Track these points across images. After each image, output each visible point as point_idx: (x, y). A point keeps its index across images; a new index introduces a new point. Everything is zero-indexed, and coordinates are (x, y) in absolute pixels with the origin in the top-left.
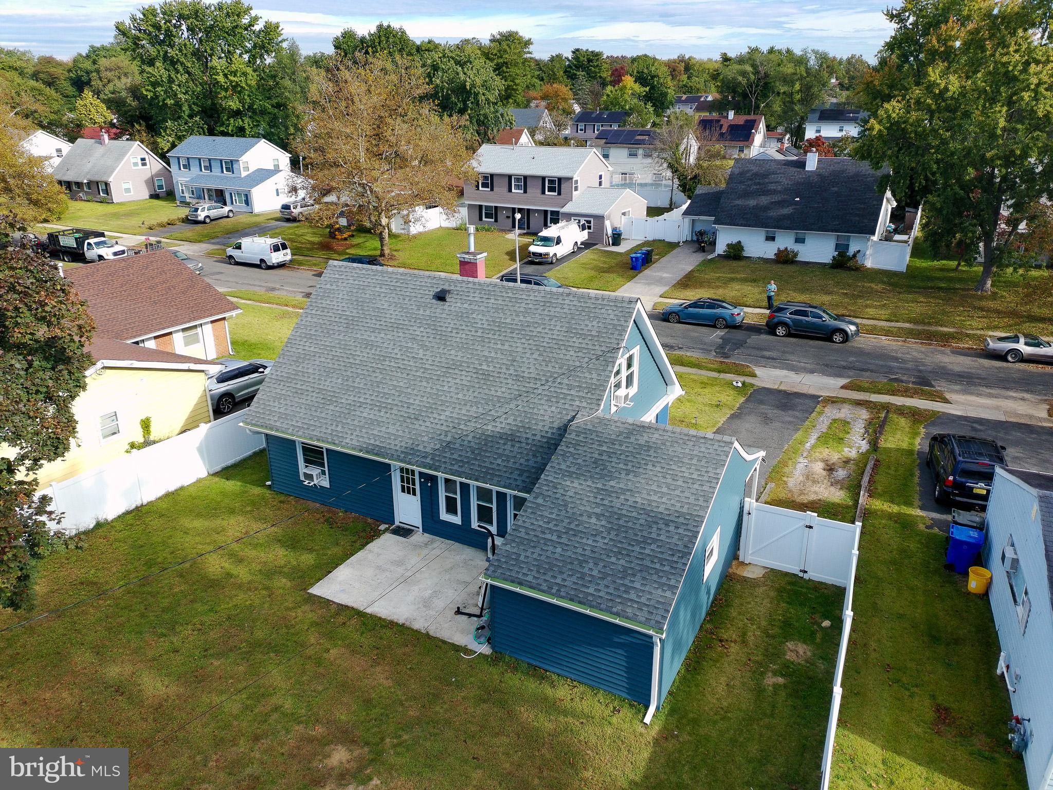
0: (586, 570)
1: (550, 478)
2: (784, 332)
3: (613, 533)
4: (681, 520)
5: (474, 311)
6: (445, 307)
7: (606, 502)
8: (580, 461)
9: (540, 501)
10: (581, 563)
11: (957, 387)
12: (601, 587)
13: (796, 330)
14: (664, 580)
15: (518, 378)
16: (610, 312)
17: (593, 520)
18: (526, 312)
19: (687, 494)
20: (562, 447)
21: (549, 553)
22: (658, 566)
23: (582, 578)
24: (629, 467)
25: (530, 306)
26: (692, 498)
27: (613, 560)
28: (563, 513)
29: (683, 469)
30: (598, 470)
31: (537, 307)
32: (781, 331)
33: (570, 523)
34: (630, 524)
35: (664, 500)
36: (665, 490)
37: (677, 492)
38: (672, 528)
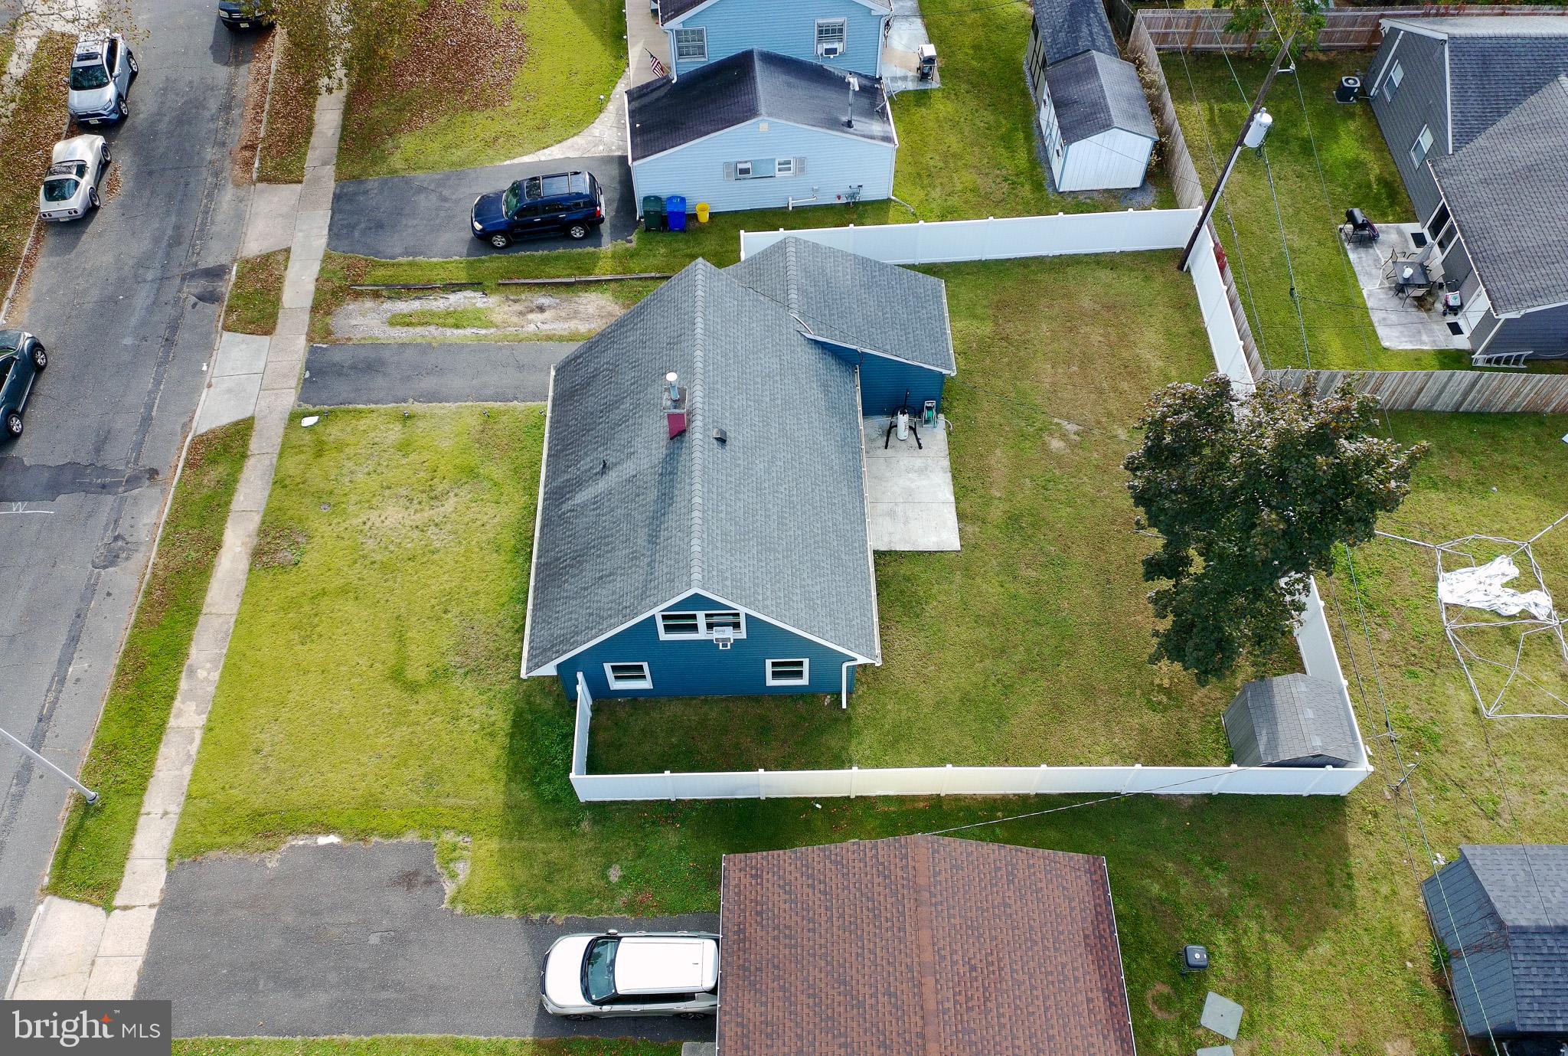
0: (925, 316)
5: (733, 407)
6: (732, 437)
16: (715, 285)
19: (847, 265)
21: (924, 337)
22: (906, 281)
23: (931, 318)
25: (719, 351)
27: (911, 303)
31: (719, 345)
37: (848, 270)
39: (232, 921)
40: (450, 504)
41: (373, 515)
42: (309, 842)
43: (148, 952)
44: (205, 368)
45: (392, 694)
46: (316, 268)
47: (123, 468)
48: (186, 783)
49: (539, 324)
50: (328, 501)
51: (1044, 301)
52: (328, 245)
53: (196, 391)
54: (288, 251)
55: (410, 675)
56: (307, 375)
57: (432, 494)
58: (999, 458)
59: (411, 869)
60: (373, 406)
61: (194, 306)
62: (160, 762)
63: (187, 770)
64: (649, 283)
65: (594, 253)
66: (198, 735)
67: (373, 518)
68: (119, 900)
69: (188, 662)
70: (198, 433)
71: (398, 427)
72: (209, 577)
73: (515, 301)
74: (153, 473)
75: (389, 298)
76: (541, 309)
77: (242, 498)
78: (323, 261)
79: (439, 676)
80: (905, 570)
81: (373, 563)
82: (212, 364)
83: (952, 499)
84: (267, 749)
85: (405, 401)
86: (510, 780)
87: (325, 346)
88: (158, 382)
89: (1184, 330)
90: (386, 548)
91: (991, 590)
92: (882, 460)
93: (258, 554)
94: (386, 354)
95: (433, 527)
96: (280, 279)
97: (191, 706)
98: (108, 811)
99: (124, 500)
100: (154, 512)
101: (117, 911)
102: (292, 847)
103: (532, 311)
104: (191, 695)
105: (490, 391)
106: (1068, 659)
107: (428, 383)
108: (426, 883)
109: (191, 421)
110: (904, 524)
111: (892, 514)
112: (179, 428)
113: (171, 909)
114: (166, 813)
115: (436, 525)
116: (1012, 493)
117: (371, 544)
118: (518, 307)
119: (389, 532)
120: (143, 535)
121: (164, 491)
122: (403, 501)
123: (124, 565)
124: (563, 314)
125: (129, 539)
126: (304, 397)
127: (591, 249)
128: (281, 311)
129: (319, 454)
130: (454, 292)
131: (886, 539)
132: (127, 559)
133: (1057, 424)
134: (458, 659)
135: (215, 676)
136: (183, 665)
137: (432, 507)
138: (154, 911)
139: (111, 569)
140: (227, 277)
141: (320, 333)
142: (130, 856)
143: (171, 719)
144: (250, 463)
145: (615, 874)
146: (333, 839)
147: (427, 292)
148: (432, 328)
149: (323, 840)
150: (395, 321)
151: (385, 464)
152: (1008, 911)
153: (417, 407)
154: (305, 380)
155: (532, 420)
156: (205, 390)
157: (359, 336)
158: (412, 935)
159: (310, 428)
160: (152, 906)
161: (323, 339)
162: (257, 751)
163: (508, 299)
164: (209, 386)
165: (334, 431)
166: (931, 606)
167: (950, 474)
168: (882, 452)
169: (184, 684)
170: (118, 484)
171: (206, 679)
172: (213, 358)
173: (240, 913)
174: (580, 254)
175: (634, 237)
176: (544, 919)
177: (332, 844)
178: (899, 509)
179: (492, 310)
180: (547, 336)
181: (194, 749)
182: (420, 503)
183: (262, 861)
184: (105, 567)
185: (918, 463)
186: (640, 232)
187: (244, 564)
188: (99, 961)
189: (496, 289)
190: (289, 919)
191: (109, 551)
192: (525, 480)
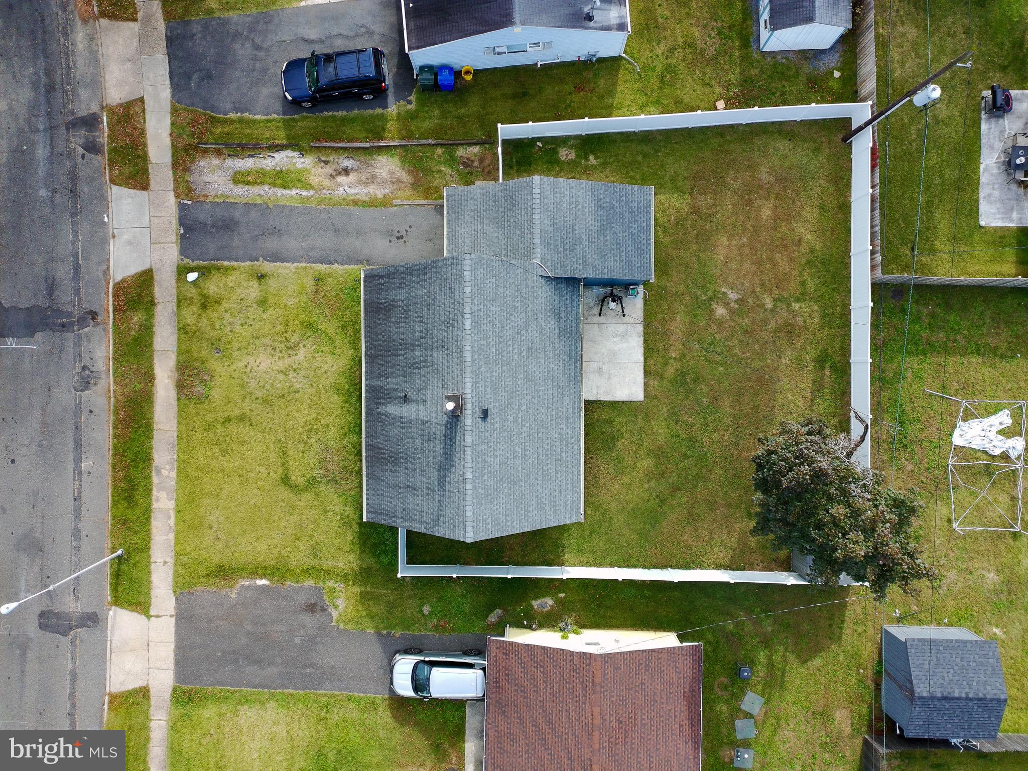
0: (636, 231)
1: (591, 272)
3: (612, 225)
4: (596, 193)
5: (492, 381)
6: (491, 406)
7: (596, 235)
8: (574, 260)
9: (606, 271)
10: (633, 235)
12: (642, 220)
14: (630, 193)
15: (527, 325)
16: (479, 273)
17: (608, 238)
18: (486, 338)
19: (580, 194)
20: (569, 275)
21: (633, 253)
22: (624, 198)
23: (640, 231)
24: (571, 230)
25: (482, 336)
26: (582, 191)
27: (626, 220)
28: (609, 255)
29: (564, 200)
30: (577, 247)
31: (482, 331)
33: (613, 249)
34: (605, 218)
35: (586, 205)
36: (580, 207)
37: (580, 199)
38: (602, 197)
39: (217, 627)
40: (301, 354)
41: (251, 359)
42: (252, 583)
43: (176, 641)
44: (106, 219)
45: (284, 494)
46: (168, 121)
47: (72, 310)
48: (172, 544)
49: (346, 188)
50: (218, 346)
51: (731, 173)
52: (173, 96)
53: (104, 242)
54: (142, 100)
55: (293, 480)
56: (182, 231)
57: (288, 345)
58: (678, 325)
59: (312, 602)
60: (234, 263)
61: (83, 157)
62: (154, 531)
63: (172, 536)
64: (428, 148)
65: (382, 114)
66: (172, 514)
67: (251, 363)
68: (152, 612)
69: (154, 464)
70: (116, 281)
71: (255, 283)
72: (152, 402)
73: (326, 163)
74: (94, 315)
75: (229, 155)
76: (346, 172)
77: (159, 339)
78: (172, 113)
79: (311, 484)
80: (605, 415)
81: (257, 399)
82: (110, 216)
83: (642, 359)
84: (215, 526)
85: (257, 260)
86: (362, 552)
87: (189, 203)
88: (76, 235)
89: (833, 204)
90: (264, 387)
91: (660, 430)
92: (596, 327)
93: (180, 386)
94: (237, 214)
95: (292, 372)
96: (143, 133)
97: (163, 495)
98: (132, 562)
99: (80, 337)
100: (103, 347)
101: (153, 618)
102: (242, 586)
103: (339, 173)
104: (162, 488)
105: (316, 254)
106: (703, 482)
107: (272, 244)
108: (321, 610)
109: (108, 268)
110: (608, 379)
111: (600, 371)
112: (101, 275)
113: (183, 618)
114: (165, 562)
115: (295, 370)
116: (684, 356)
117: (253, 384)
118: (328, 169)
119: (264, 375)
120: (100, 366)
121: (106, 330)
122: (269, 350)
123: (94, 388)
124: (364, 178)
125: (92, 369)
126: (183, 252)
127: (379, 111)
128: (150, 166)
129: (204, 307)
130: (277, 151)
131: (595, 392)
132: (95, 384)
133: (724, 293)
134: (321, 472)
135: (174, 474)
136: (151, 467)
137: (289, 356)
138: (173, 619)
139: (87, 392)
140: (101, 126)
141: (183, 189)
142: (152, 587)
143: (154, 503)
144: (159, 309)
145: (426, 610)
146: (264, 582)
147: (257, 151)
148: (266, 187)
149: (260, 582)
150: (239, 178)
151: (252, 317)
152: (643, 687)
153: (267, 267)
154: (181, 235)
155: (351, 284)
156: (111, 241)
157: (213, 193)
158: (318, 639)
159: (194, 283)
160: (171, 616)
161: (187, 196)
162: (211, 528)
163: (320, 160)
164: (114, 237)
165: (212, 287)
166: (620, 442)
167: (642, 338)
168: (596, 319)
169: (155, 479)
170: (72, 324)
171: (168, 477)
172: (110, 210)
173: (222, 623)
174: (371, 116)
175: (412, 98)
176: (389, 633)
177: (264, 585)
178: (605, 367)
179: (308, 171)
180: (353, 201)
181: (172, 522)
182: (281, 352)
183: (227, 593)
184: (82, 391)
185: (621, 328)
186: (417, 92)
187: (173, 393)
188: (151, 644)
189: (310, 150)
190: (248, 627)
191: (82, 378)
192: (350, 336)
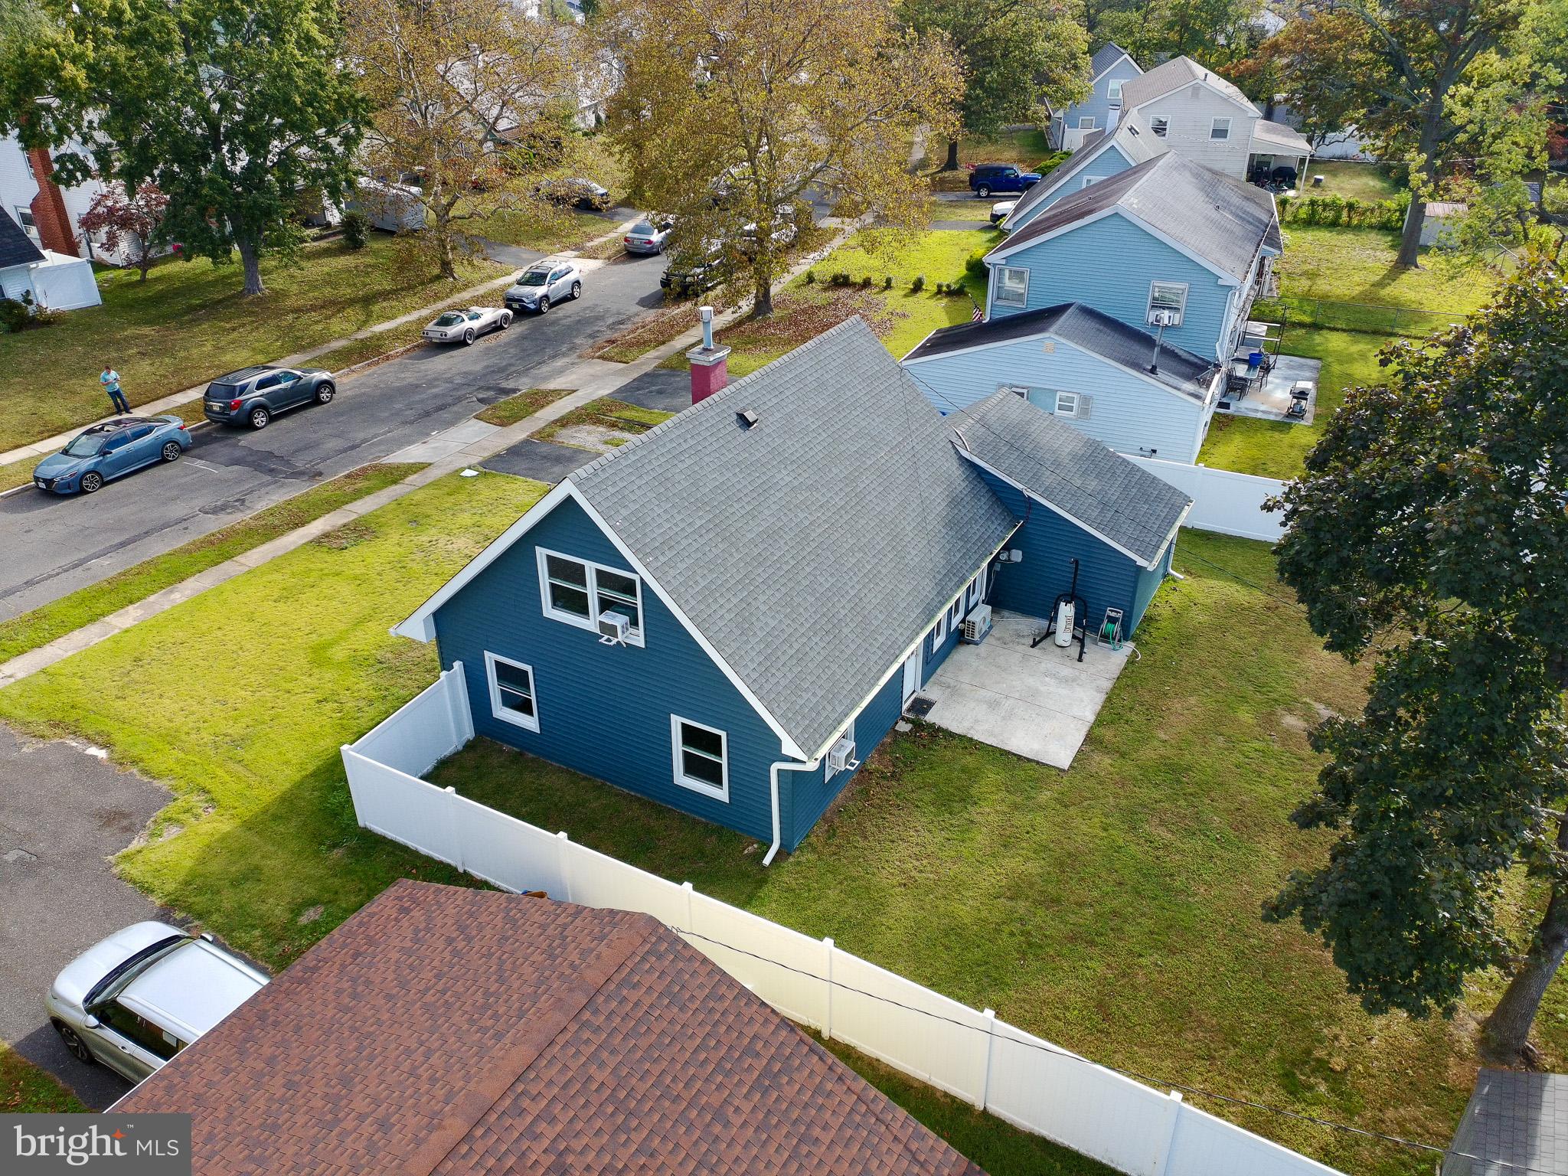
0: (1143, 510)
2: (264, 419)
10: (1136, 509)
11: (560, 363)
13: (276, 409)
32: (260, 420)
41: (444, 539)
42: (80, 747)
44: (434, 433)
46: (584, 402)
47: (301, 465)
48: (57, 660)
52: (609, 394)
53: (410, 443)
54: (574, 391)
55: (331, 652)
56: (504, 452)
59: (127, 810)
60: (531, 479)
61: (470, 402)
62: (60, 641)
66: (114, 633)
67: (441, 541)
69: (177, 585)
70: (380, 463)
74: (318, 474)
75: (621, 429)
77: (360, 503)
78: (594, 400)
79: (355, 662)
80: (970, 761)
81: (403, 567)
82: (442, 432)
83: (1091, 719)
87: (537, 441)
88: (388, 432)
90: (427, 561)
91: (1087, 829)
92: (1018, 656)
93: (323, 536)
96: (549, 402)
99: (276, 482)
102: (62, 744)
104: (148, 606)
109: (385, 456)
110: (1004, 718)
111: (993, 704)
112: (370, 457)
116: (1187, 742)
117: (418, 555)
119: (443, 553)
123: (222, 516)
125: (247, 504)
128: (528, 417)
129: (451, 493)
131: (966, 724)
132: (229, 513)
133: (1306, 704)
134: (388, 655)
135: (182, 600)
136: (169, 584)
139: (209, 516)
141: (543, 434)
143: (112, 616)
144: (395, 487)
145: (310, 916)
146: (102, 753)
149: (93, 750)
151: (495, 511)
154: (498, 455)
156: (418, 444)
157: (570, 443)
159: (464, 478)
161: (541, 438)
164: (425, 443)
165: (481, 484)
166: (979, 809)
167: (1104, 696)
168: (1024, 649)
169: (153, 597)
170: (284, 472)
171: (173, 600)
172: (448, 430)
177: (96, 757)
178: (1007, 703)
183: (24, 743)
184: (207, 513)
185: (1066, 671)
187: (305, 541)
191: (223, 505)
